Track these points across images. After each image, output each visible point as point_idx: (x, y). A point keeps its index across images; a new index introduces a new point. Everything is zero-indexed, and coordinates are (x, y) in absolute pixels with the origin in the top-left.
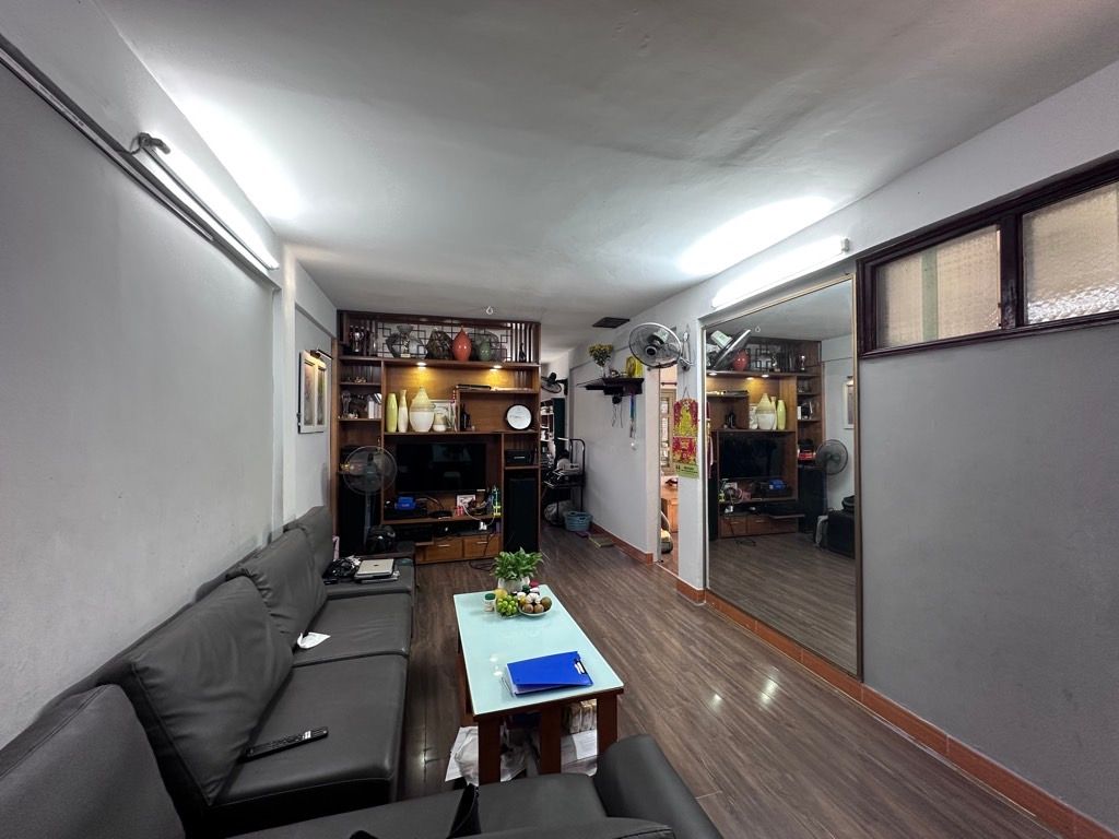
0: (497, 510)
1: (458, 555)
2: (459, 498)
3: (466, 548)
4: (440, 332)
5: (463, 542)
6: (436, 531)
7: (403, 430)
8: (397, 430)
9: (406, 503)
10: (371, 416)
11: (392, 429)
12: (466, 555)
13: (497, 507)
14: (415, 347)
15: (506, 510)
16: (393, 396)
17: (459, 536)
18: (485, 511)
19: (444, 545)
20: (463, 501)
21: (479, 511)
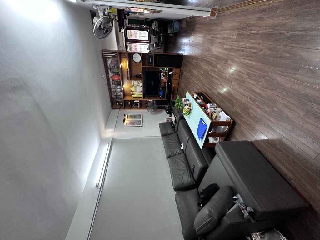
0: (166, 69)
1: (177, 81)
2: (161, 78)
3: (176, 79)
4: (112, 82)
5: (174, 80)
6: (169, 87)
7: (142, 93)
8: (142, 94)
9: (161, 93)
10: (138, 101)
11: (142, 96)
12: (178, 79)
13: (165, 69)
14: (118, 89)
15: (166, 66)
16: (133, 95)
17: (172, 80)
18: (166, 73)
19: (173, 85)
20: (162, 77)
21: (166, 74)
